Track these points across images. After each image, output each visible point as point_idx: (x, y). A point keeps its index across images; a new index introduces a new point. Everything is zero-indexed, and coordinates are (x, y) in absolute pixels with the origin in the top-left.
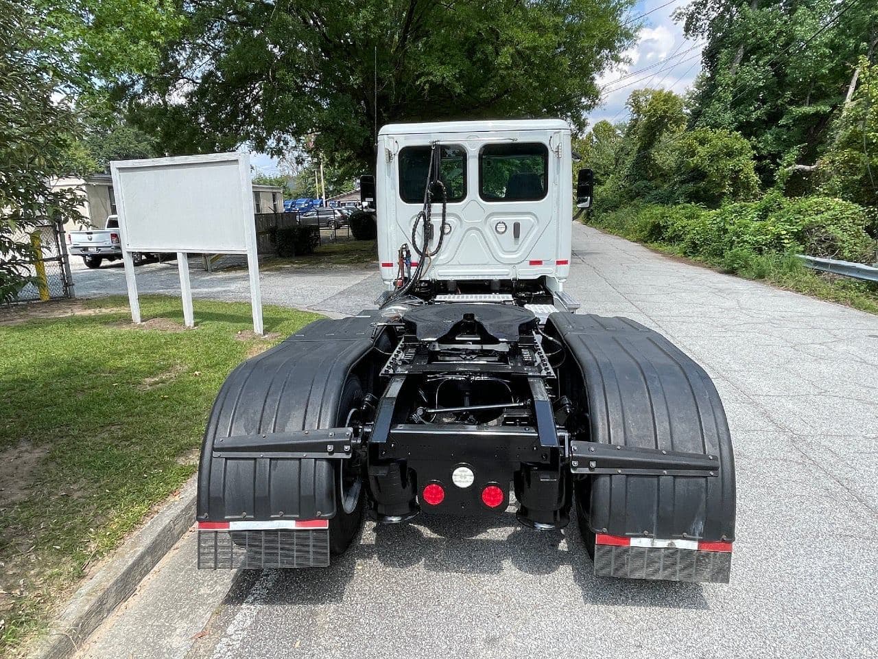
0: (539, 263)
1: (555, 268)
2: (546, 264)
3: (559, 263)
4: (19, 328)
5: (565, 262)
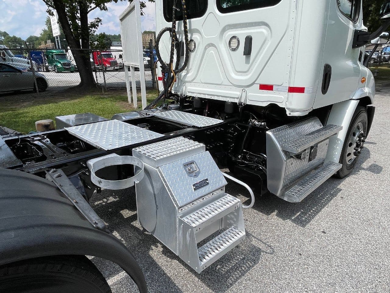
0: (269, 88)
1: (286, 95)
2: (277, 90)
3: (292, 90)
4: (96, 99)
5: (301, 90)
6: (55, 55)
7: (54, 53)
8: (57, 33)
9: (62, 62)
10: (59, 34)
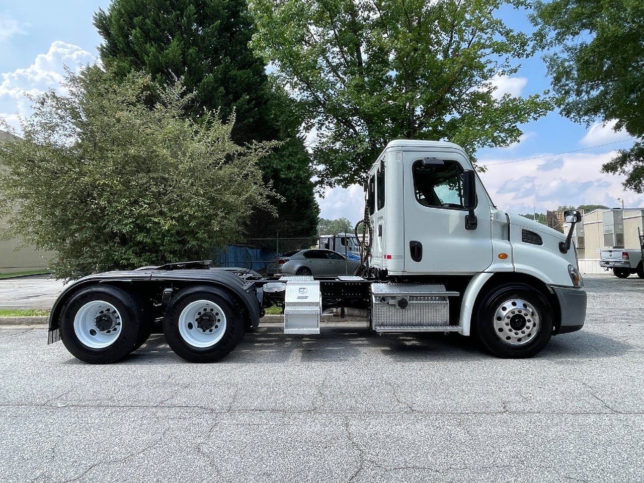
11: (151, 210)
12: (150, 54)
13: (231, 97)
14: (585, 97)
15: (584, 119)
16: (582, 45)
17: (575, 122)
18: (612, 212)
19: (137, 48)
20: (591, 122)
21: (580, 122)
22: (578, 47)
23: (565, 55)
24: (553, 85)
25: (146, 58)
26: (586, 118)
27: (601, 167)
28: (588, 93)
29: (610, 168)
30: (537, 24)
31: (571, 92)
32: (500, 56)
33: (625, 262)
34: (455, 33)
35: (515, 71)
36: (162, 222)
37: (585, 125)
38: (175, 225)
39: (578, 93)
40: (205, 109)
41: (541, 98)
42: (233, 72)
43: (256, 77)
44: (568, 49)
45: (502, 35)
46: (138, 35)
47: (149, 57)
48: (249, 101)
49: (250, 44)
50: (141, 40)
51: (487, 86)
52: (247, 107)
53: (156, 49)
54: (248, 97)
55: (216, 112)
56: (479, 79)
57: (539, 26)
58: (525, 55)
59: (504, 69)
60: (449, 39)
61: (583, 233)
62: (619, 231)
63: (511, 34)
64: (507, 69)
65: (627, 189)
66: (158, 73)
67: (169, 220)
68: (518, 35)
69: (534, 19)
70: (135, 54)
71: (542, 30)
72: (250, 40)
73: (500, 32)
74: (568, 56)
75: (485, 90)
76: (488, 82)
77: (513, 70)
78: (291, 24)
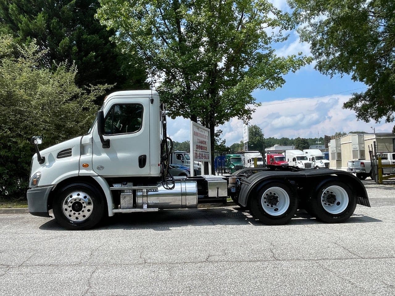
6: (232, 159)
7: (231, 157)
8: (246, 140)
9: (235, 165)
10: (247, 141)
11: (11, 133)
12: (23, 23)
13: (83, 54)
14: (331, 57)
15: (329, 72)
16: (320, 22)
17: (323, 74)
18: (357, 135)
19: (13, 18)
20: (334, 75)
21: (327, 74)
22: (319, 24)
23: (310, 29)
24: (311, 49)
25: (19, 25)
26: (330, 71)
27: (343, 105)
28: (333, 54)
29: (348, 105)
30: (292, 8)
31: (323, 54)
32: (273, 28)
33: (362, 169)
34: (244, 13)
35: (286, 39)
36: (19, 141)
37: (329, 76)
38: (28, 144)
39: (328, 55)
40: (54, 62)
41: (297, 58)
42: (85, 37)
43: (102, 40)
44: (312, 25)
45: (274, 14)
46: (14, 9)
47: (22, 24)
48: (96, 57)
49: (96, 16)
50: (16, 12)
51: (268, 49)
52: (95, 60)
53: (28, 19)
54: (95, 53)
55: (65, 64)
56: (262, 44)
57: (294, 9)
58: (290, 28)
59: (278, 37)
60: (240, 17)
61: (340, 150)
62: (362, 148)
63: (281, 13)
64: (280, 38)
65: (359, 119)
66: (28, 36)
67: (24, 140)
68: (285, 15)
69: (291, 4)
70: (12, 21)
71: (296, 11)
72: (96, 13)
73: (273, 12)
74: (312, 29)
75: (267, 52)
76: (268, 46)
77: (285, 38)
78: (125, 4)
